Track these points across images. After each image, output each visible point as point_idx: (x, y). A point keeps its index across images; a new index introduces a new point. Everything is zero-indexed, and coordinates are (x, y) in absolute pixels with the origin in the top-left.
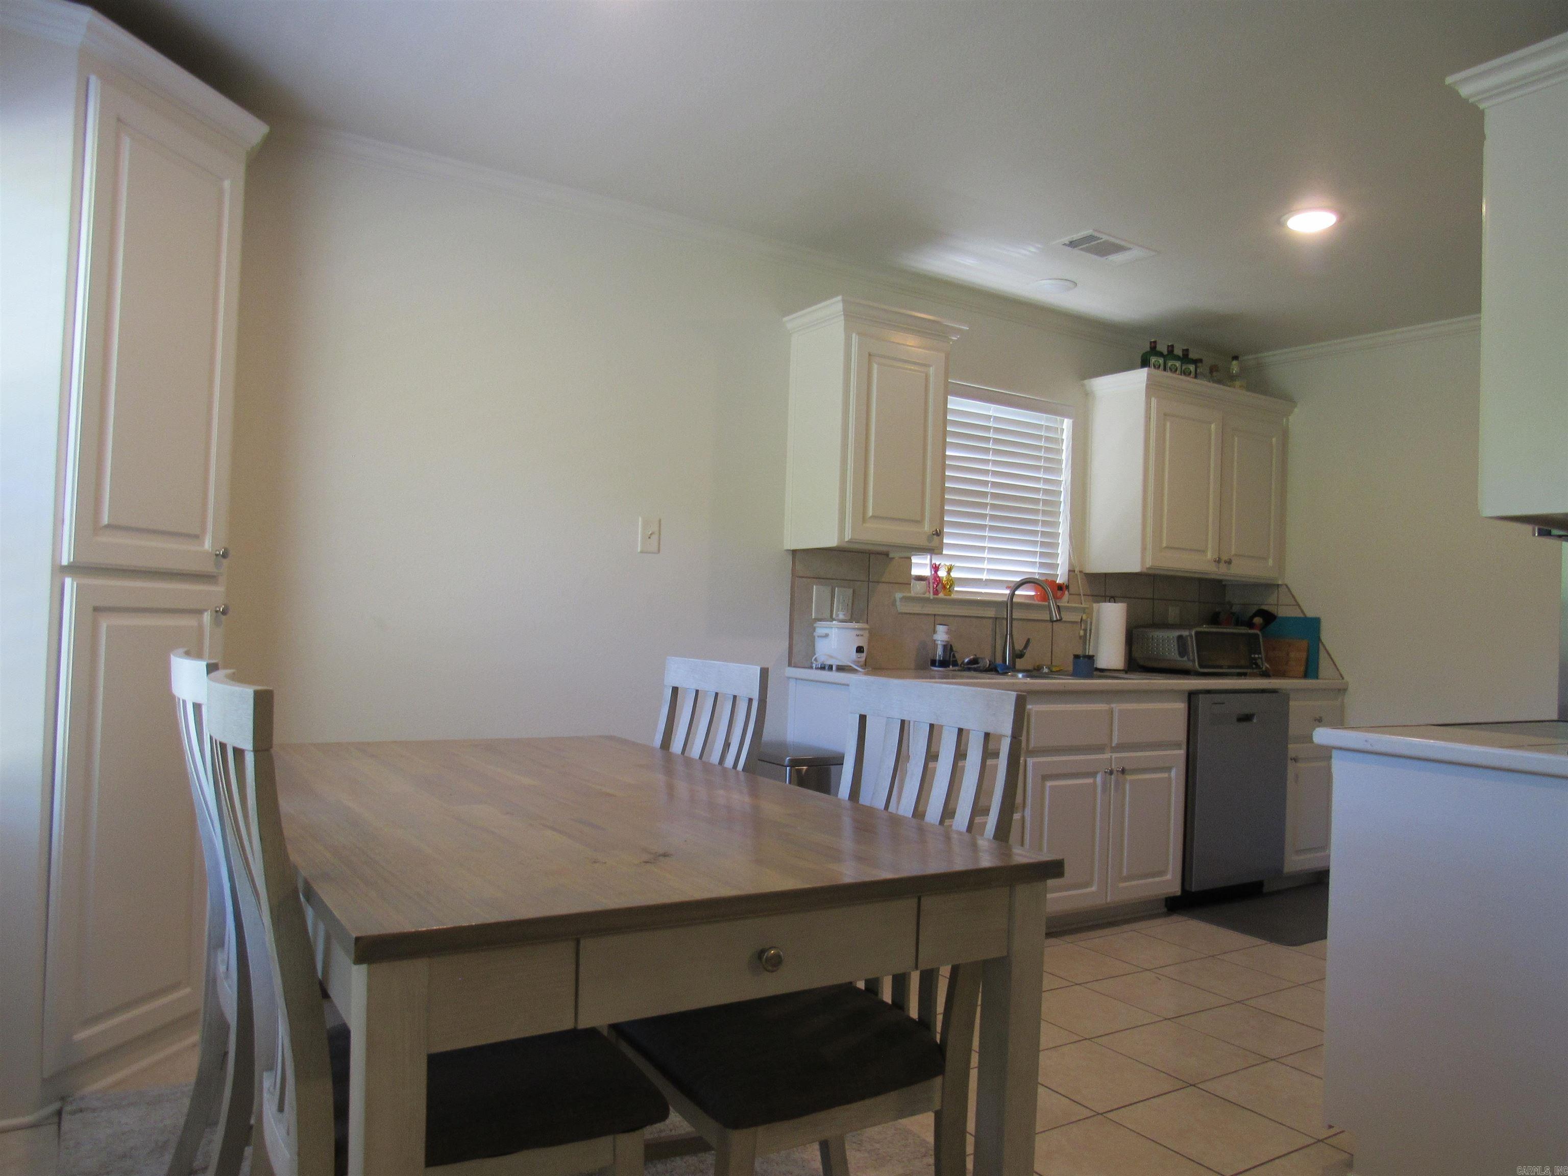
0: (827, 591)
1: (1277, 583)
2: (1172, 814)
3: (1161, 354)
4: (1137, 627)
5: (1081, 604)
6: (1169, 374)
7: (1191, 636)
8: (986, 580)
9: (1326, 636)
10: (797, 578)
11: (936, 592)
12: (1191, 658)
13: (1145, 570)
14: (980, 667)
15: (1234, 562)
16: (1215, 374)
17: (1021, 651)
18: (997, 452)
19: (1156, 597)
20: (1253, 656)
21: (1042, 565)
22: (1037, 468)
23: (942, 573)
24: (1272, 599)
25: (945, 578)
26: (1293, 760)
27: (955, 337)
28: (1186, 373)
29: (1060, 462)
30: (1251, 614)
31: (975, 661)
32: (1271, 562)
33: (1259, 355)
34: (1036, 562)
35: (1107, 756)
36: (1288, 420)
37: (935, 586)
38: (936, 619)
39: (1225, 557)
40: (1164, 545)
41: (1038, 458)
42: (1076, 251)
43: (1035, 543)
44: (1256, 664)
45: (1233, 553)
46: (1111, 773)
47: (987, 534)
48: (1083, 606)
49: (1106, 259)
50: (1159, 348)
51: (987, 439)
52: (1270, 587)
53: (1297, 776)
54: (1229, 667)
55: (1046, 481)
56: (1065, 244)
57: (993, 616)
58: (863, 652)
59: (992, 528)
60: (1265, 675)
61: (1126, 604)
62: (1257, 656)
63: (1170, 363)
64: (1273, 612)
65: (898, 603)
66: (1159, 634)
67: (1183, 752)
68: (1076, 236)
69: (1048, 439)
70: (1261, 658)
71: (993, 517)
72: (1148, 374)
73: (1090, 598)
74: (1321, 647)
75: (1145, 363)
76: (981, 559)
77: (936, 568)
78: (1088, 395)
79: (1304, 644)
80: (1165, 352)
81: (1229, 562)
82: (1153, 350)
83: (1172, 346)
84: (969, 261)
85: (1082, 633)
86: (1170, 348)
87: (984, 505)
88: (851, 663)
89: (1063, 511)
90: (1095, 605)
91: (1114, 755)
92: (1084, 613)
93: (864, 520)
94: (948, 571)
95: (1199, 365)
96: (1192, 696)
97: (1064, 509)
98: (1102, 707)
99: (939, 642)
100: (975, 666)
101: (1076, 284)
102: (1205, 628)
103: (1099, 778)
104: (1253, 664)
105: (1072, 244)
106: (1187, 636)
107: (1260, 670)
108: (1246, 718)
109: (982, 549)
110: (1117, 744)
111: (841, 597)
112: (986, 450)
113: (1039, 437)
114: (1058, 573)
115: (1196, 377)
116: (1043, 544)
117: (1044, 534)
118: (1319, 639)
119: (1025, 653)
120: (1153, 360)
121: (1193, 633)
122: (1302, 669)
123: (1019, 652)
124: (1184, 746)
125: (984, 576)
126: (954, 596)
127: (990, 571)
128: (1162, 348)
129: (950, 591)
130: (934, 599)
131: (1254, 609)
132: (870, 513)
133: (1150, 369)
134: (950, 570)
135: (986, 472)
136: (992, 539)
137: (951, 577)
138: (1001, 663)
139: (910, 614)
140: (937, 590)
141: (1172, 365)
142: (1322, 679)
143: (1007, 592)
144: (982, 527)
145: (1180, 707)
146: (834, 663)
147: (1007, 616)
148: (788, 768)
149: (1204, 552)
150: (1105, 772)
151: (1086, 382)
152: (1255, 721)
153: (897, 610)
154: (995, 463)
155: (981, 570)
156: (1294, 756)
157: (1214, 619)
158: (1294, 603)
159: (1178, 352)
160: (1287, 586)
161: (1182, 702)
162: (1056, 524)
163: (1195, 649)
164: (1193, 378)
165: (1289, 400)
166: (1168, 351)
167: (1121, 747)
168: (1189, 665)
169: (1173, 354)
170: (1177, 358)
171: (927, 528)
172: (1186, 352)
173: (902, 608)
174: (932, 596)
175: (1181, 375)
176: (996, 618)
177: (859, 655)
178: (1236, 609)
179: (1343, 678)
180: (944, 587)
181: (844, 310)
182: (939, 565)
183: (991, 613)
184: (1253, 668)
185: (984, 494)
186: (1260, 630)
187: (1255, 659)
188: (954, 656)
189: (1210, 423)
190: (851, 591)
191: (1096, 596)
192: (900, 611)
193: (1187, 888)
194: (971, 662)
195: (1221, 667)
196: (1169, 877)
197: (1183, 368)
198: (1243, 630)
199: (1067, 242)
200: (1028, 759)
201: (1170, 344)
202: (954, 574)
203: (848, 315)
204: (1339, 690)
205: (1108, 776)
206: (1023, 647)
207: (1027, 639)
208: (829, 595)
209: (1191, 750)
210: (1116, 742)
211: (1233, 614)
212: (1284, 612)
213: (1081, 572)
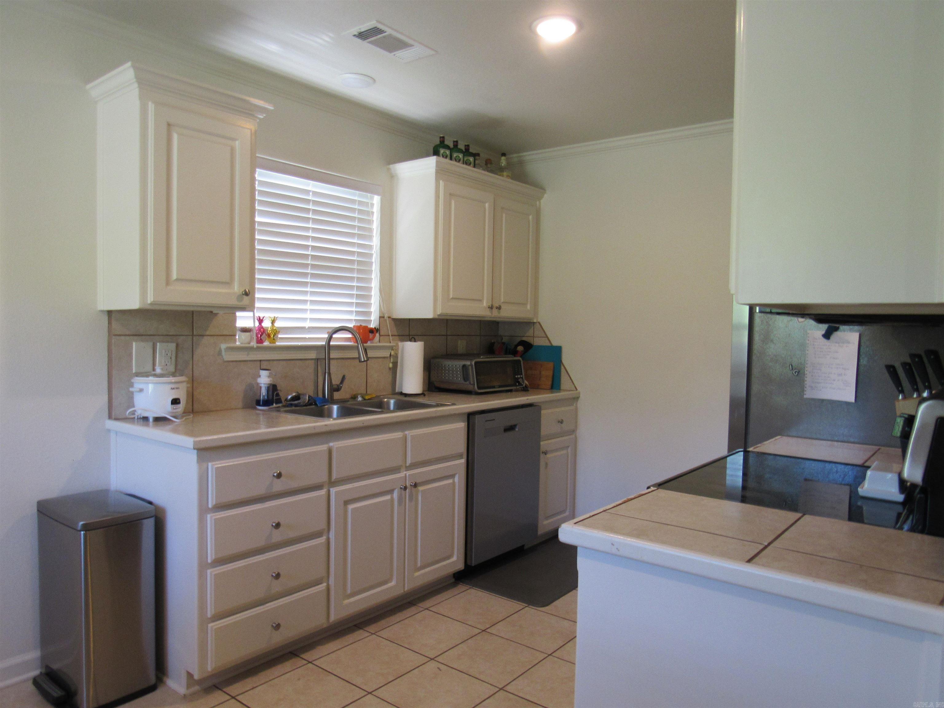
0: (147, 347)
1: (534, 321)
2: (456, 512)
3: (447, 147)
4: (435, 357)
5: (390, 343)
6: (453, 162)
7: (471, 365)
8: (309, 328)
9: (566, 359)
10: (114, 337)
11: (260, 341)
12: (472, 383)
13: (437, 317)
14: (300, 403)
15: (502, 307)
16: (489, 165)
17: (338, 386)
18: (315, 221)
19: (448, 334)
20: (516, 376)
21: (358, 313)
22: (352, 235)
23: (266, 324)
24: (530, 333)
25: (270, 328)
26: (544, 453)
27: (262, 116)
28: (467, 163)
29: (371, 230)
30: (516, 343)
31: (297, 398)
32: (528, 307)
33: (522, 154)
34: (353, 311)
35: (402, 474)
36: (540, 203)
37: (259, 336)
38: (262, 365)
39: (496, 305)
40: (451, 297)
41: (353, 227)
42: (364, 44)
43: (351, 296)
44: (519, 382)
45: (502, 301)
46: (405, 488)
47: (309, 289)
48: (392, 344)
49: (394, 55)
50: (446, 142)
51: (307, 210)
52: (529, 324)
53: (546, 464)
54: (500, 387)
55: (360, 246)
56: (355, 35)
57: (314, 357)
58: (179, 403)
59: (313, 285)
60: (525, 390)
61: (423, 343)
62: (519, 376)
63: (455, 155)
64: (530, 342)
65: (223, 353)
66: (449, 363)
67: (464, 461)
68: (364, 27)
69: (360, 212)
70: (522, 378)
71: (313, 276)
72: (437, 162)
73: (397, 337)
74: (562, 367)
75: (436, 153)
76: (305, 311)
77: (261, 321)
78: (392, 177)
79: (551, 365)
80: (451, 145)
81: (499, 308)
82: (442, 143)
83: (457, 142)
84: (273, 47)
85: (391, 365)
86: (455, 143)
87: (306, 266)
88: (168, 415)
89: (375, 270)
90: (400, 344)
91: (408, 473)
92: (392, 350)
93: (168, 283)
94: (272, 322)
95: (477, 157)
96: (470, 416)
97: (375, 268)
98: (397, 435)
99: (262, 385)
100: (296, 402)
101: (374, 81)
102: (482, 358)
103: (396, 495)
104: (517, 382)
105: (362, 36)
106: (469, 365)
107: (522, 387)
108: (511, 428)
109: (305, 302)
110: (410, 464)
111: (164, 351)
112: (307, 220)
113: (353, 210)
114: (371, 319)
115: (474, 167)
116: (358, 296)
117: (359, 288)
118: (561, 361)
119: (341, 387)
120: (442, 151)
121: (473, 363)
122: (550, 383)
123: (335, 387)
124: (465, 456)
125: (307, 324)
126: (278, 344)
127: (312, 320)
128: (449, 142)
129: (274, 339)
130: (258, 348)
131: (519, 339)
132: (174, 276)
133: (439, 158)
134: (273, 322)
135: (307, 238)
136: (313, 293)
137: (275, 327)
138: (322, 397)
139: (236, 361)
140: (261, 339)
141: (456, 156)
142: (564, 390)
143: (326, 336)
144: (305, 284)
145: (462, 425)
146: (151, 416)
147: (326, 356)
148: (82, 532)
149: (480, 301)
150: (401, 488)
151: (391, 166)
152: (517, 430)
153: (223, 359)
154: (314, 230)
155: (305, 319)
156: (544, 450)
157: (490, 350)
158: (545, 336)
159: (461, 146)
160: (539, 323)
161: (463, 422)
162: (369, 280)
163: (475, 375)
164: (472, 167)
165: (541, 188)
166: (454, 145)
167: (414, 466)
168: (470, 388)
169: (457, 148)
170: (460, 151)
171: (237, 289)
172: (467, 147)
173: (227, 357)
174: (254, 344)
175: (463, 164)
176: (318, 359)
177: (175, 406)
178: (505, 340)
179: (577, 390)
180: (269, 336)
181: (137, 77)
182: (263, 317)
183: (313, 355)
184: (516, 386)
185: (306, 256)
186: (521, 357)
187: (518, 378)
188: (278, 395)
189: (485, 203)
190: (174, 345)
191: (402, 336)
192: (226, 359)
193: (469, 563)
194: (294, 399)
195: (494, 387)
196: (454, 559)
197: (465, 159)
198: (511, 358)
199: (356, 33)
200: (331, 489)
201: (455, 140)
202: (278, 324)
203: (141, 82)
204: (574, 398)
205: (403, 492)
206: (339, 382)
207: (342, 375)
208: (150, 351)
209: (470, 458)
210: (410, 462)
211: (504, 343)
212: (538, 342)
213: (389, 317)
